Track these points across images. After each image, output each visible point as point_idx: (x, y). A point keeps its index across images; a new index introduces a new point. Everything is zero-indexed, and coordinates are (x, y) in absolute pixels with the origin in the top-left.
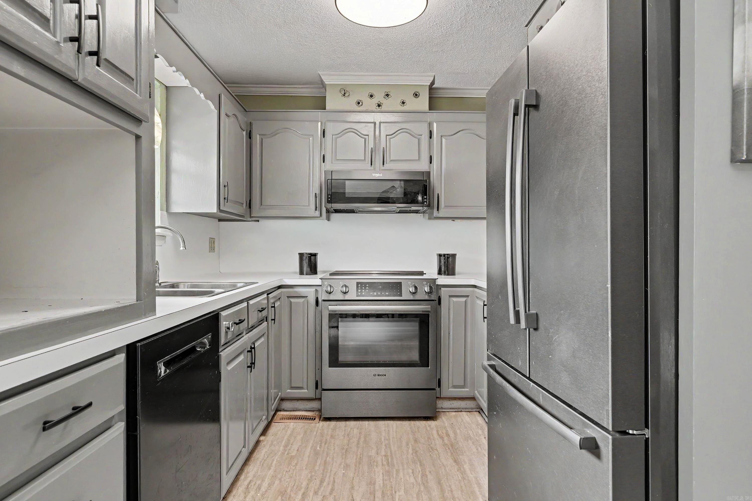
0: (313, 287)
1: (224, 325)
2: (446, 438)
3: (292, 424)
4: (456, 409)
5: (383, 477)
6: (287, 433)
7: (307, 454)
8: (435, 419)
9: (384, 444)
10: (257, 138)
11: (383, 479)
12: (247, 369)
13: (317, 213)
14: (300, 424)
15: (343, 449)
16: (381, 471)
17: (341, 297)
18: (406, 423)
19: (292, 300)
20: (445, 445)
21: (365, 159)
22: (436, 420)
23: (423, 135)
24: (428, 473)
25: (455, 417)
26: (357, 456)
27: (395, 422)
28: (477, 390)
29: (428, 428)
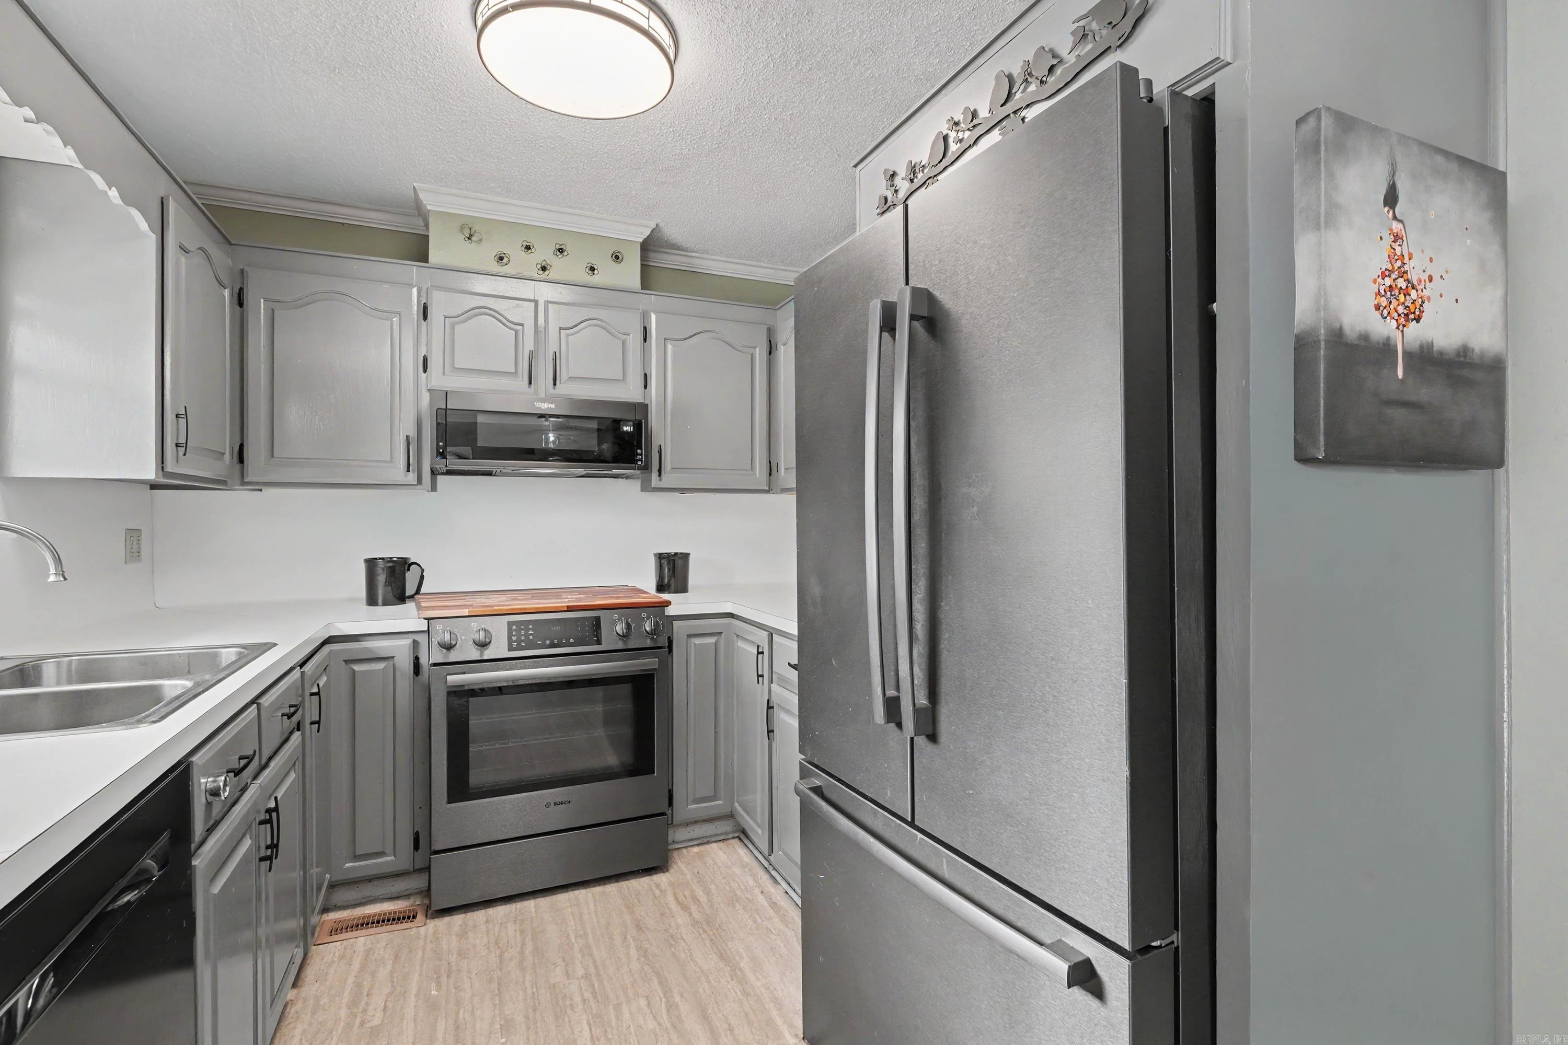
0: (406, 636)
1: (203, 787)
2: (694, 908)
3: (361, 941)
4: (700, 838)
5: (591, 1030)
6: (352, 967)
7: (410, 1012)
8: (665, 870)
9: (577, 947)
10: (259, 309)
11: (592, 1036)
12: (259, 864)
13: (412, 477)
14: (383, 937)
15: (490, 981)
16: (584, 1017)
17: (474, 654)
18: (611, 889)
19: (357, 668)
20: (695, 923)
21: (516, 372)
22: (667, 871)
23: (631, 335)
24: (677, 998)
25: (700, 856)
26: (525, 990)
27: (588, 890)
28: (738, 802)
29: (657, 892)
